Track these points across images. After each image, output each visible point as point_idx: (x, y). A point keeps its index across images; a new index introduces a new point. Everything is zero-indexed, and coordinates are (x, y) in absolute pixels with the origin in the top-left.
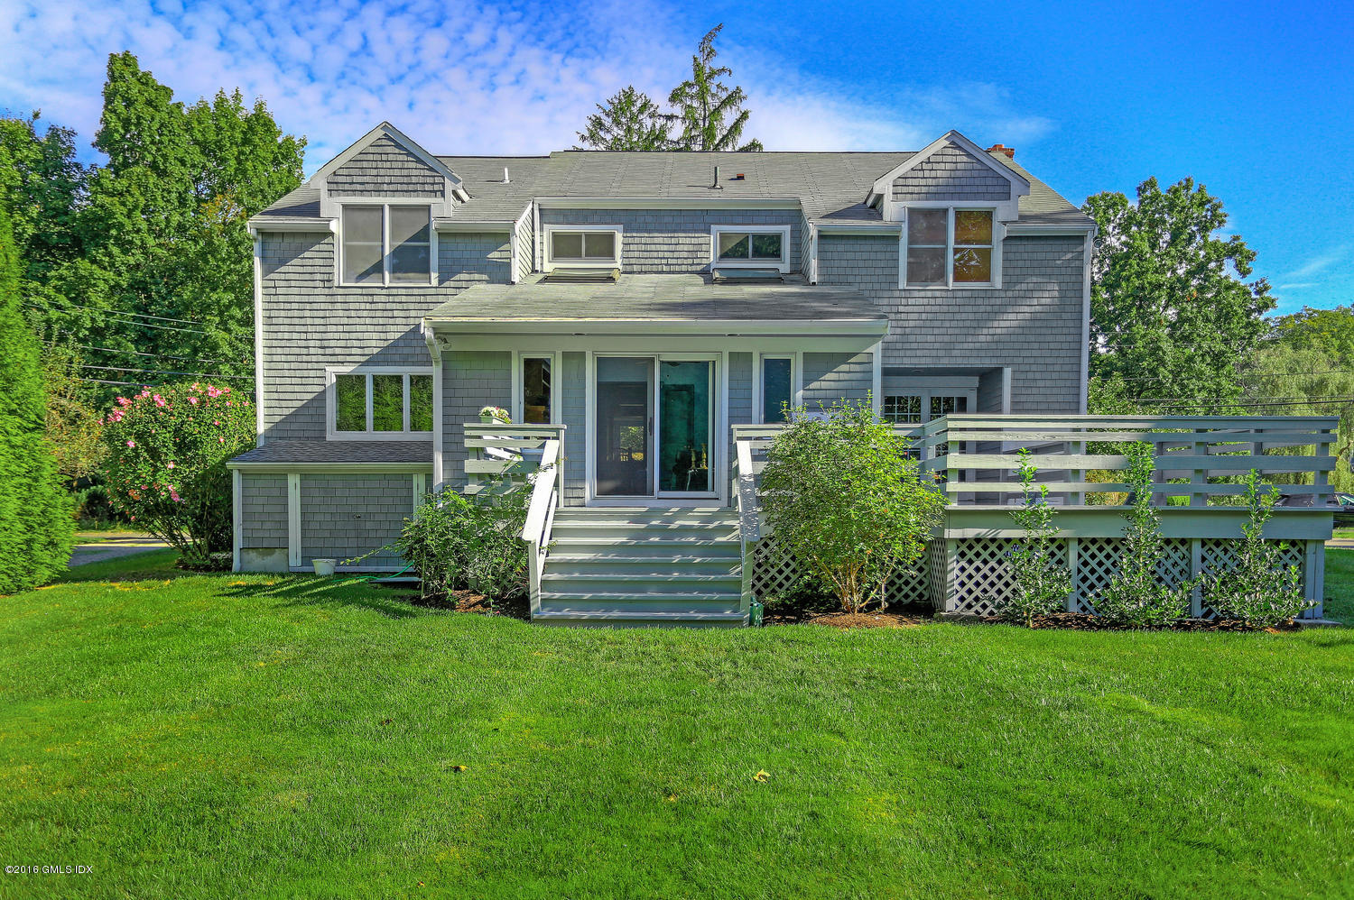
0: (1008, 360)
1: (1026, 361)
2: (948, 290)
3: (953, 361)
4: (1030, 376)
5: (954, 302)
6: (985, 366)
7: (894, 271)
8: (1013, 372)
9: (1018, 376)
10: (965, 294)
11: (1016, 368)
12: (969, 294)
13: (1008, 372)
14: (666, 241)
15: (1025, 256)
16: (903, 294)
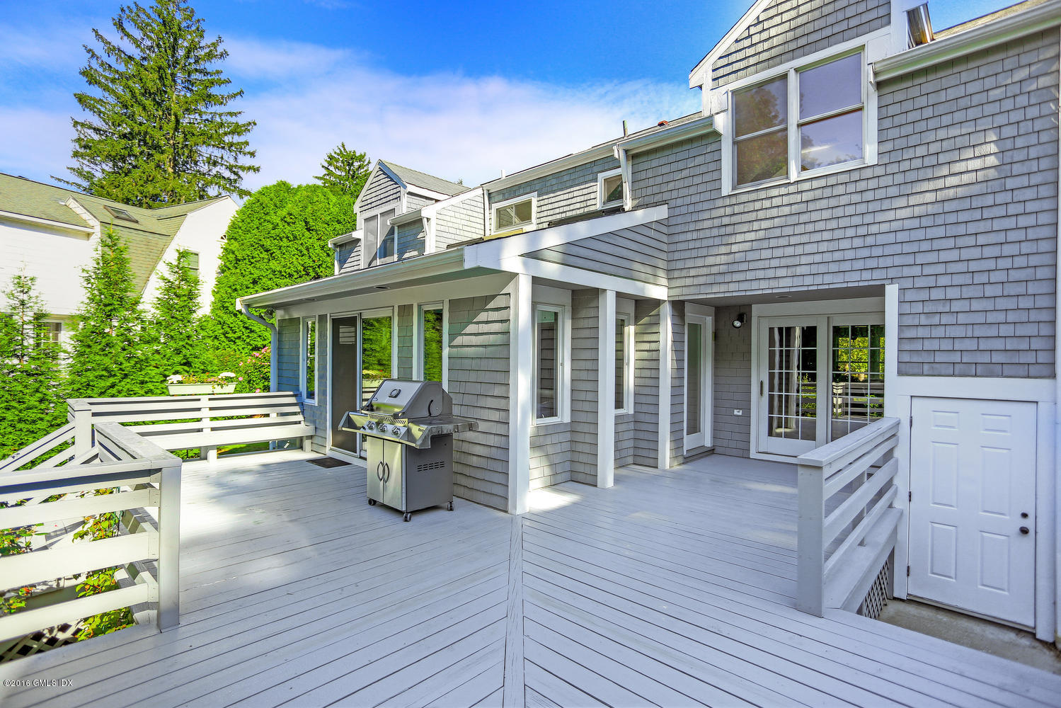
0: (892, 273)
1: (927, 270)
2: (789, 184)
3: (798, 281)
4: (937, 294)
5: (798, 198)
6: (850, 285)
7: (715, 175)
8: (902, 290)
9: (910, 296)
10: (816, 184)
11: (908, 283)
12: (822, 183)
13: (892, 292)
14: (566, 196)
15: (923, 101)
16: (727, 202)
